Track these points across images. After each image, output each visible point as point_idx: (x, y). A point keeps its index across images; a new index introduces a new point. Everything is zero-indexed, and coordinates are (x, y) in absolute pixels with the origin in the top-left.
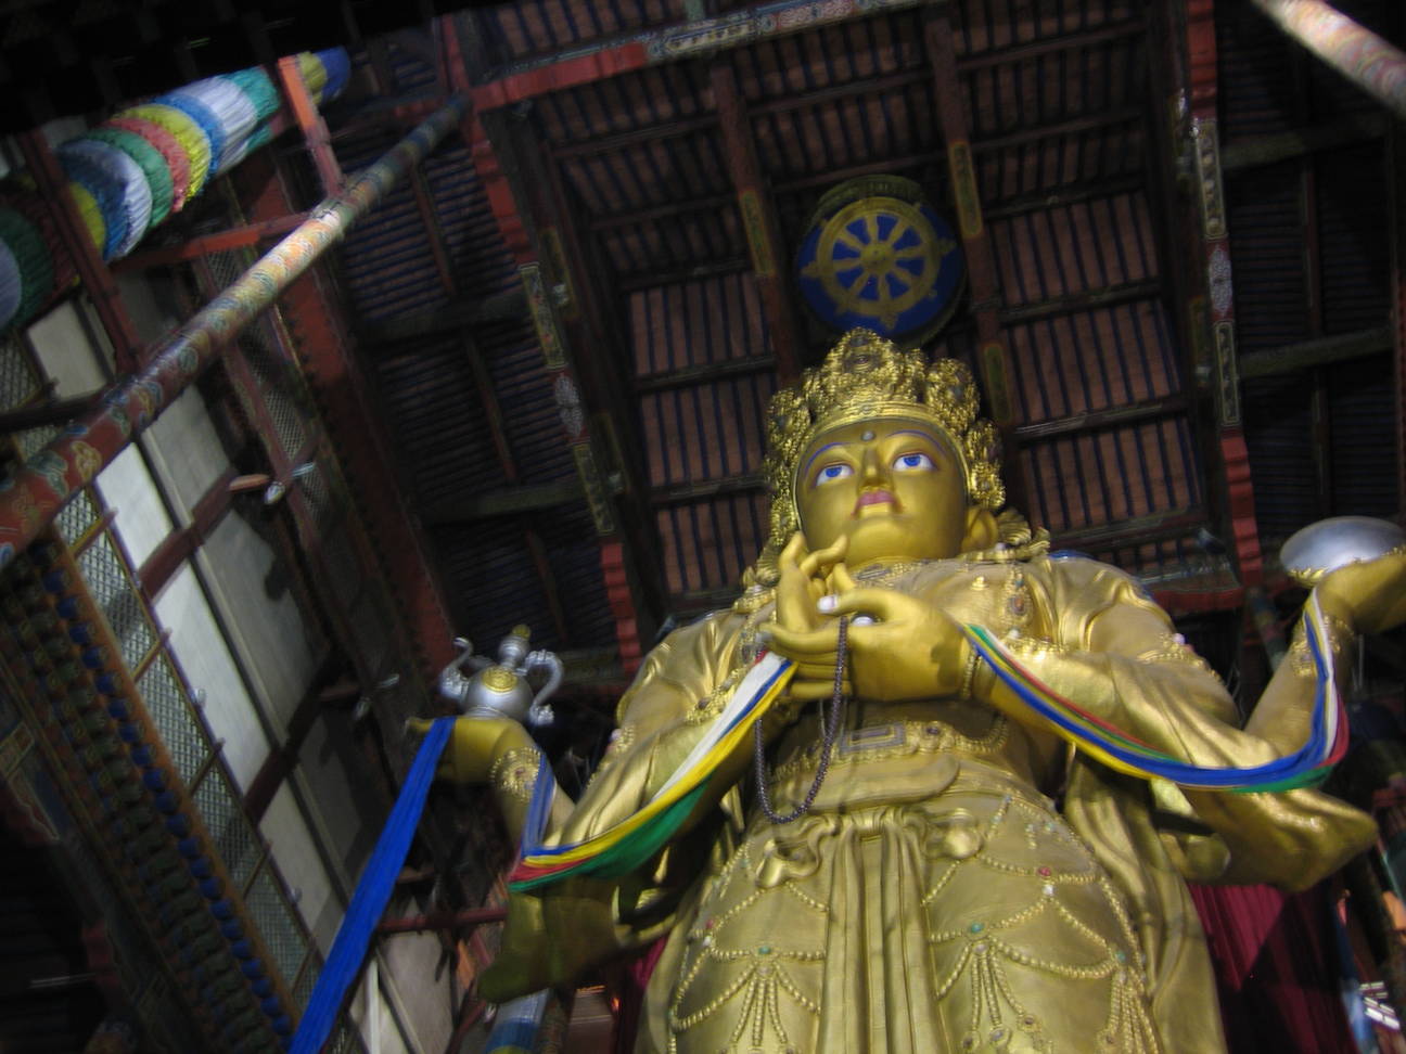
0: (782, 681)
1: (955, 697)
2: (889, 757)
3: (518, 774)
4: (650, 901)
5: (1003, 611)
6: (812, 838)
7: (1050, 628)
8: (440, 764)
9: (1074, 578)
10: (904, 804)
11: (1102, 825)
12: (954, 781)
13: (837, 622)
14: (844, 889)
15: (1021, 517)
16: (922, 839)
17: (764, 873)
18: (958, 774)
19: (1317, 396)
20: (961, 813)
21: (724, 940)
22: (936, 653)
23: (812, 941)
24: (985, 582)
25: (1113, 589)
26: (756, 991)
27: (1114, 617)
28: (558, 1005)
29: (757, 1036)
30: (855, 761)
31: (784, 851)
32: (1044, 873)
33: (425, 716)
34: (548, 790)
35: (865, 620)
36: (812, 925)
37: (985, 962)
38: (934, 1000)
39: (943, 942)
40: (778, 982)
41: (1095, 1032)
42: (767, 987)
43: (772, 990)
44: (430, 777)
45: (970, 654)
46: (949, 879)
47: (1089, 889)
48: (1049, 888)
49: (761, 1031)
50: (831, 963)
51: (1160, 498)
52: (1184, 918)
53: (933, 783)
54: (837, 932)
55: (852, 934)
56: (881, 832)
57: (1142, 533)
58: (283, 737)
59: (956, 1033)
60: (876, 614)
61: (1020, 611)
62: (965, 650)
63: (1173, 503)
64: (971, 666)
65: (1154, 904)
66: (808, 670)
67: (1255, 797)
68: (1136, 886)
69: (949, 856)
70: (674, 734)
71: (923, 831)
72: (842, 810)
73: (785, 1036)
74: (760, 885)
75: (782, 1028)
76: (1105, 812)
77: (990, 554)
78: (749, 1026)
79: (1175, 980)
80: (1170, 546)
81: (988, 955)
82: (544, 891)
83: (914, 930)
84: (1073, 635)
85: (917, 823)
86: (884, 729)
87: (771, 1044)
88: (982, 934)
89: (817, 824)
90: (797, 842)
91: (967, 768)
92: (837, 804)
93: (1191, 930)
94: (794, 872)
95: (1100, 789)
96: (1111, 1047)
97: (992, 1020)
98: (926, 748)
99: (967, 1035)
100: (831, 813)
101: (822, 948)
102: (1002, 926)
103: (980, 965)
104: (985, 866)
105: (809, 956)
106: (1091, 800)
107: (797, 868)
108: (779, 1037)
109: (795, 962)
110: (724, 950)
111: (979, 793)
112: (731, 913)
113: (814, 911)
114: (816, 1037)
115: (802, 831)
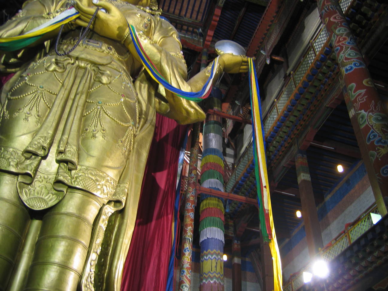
0: (74, 17)
1: (119, 42)
2: (96, 50)
4: (14, 61)
5: (141, 25)
6: (66, 63)
7: (151, 35)
9: (163, 25)
10: (94, 64)
11: (142, 90)
12: (110, 63)
13: (96, 8)
14: (69, 80)
15: (157, 3)
16: (95, 75)
17: (49, 67)
18: (111, 62)
19: (243, 9)
20: (108, 72)
21: (31, 80)
22: (119, 28)
23: (55, 89)
24: (141, 16)
25: (171, 33)
26: (35, 97)
27: (168, 40)
29: (31, 109)
30: (86, 47)
31: (57, 63)
32: (123, 96)
35: (104, 11)
36: (57, 86)
37: (98, 112)
38: (82, 116)
39: (90, 102)
40: (42, 97)
41: (119, 139)
42: (38, 97)
43: (39, 98)
45: (128, 33)
46: (98, 87)
47: (132, 104)
48: (122, 100)
49: (32, 108)
50: (58, 97)
51: (194, 16)
52: (152, 120)
53: (104, 62)
54: (63, 90)
55: (67, 92)
56: (85, 69)
57: (185, 22)
59: (84, 126)
60: (108, 10)
61: (146, 27)
62: (127, 30)
63: (197, 18)
64: (127, 36)
65: (147, 114)
66: (83, 17)
67: (182, 99)
68: (144, 108)
69: (101, 82)
70: (38, 19)
71: (96, 73)
72: (77, 59)
73: (39, 111)
74: (47, 69)
75: (38, 109)
76: (144, 87)
77: (145, 9)
78: (30, 105)
79: (144, 133)
80: (191, 29)
81: (100, 111)
83: (84, 97)
84: (156, 40)
85: (96, 70)
86: (97, 42)
87: (34, 112)
88: (101, 105)
89: (69, 59)
90: (61, 62)
91: (114, 61)
92: (76, 56)
93: (152, 124)
94: (57, 70)
95: (146, 81)
96: (121, 143)
97: (95, 126)
98: (106, 52)
99: (87, 128)
100: (74, 58)
101: (57, 92)
102: (107, 105)
103: (97, 112)
104: (109, 88)
105: (53, 93)
106: (142, 83)
107: (59, 69)
108: (37, 111)
109: (49, 93)
110: (30, 83)
111: (115, 69)
112: (36, 74)
113: (59, 82)
114: (47, 114)
115: (64, 60)
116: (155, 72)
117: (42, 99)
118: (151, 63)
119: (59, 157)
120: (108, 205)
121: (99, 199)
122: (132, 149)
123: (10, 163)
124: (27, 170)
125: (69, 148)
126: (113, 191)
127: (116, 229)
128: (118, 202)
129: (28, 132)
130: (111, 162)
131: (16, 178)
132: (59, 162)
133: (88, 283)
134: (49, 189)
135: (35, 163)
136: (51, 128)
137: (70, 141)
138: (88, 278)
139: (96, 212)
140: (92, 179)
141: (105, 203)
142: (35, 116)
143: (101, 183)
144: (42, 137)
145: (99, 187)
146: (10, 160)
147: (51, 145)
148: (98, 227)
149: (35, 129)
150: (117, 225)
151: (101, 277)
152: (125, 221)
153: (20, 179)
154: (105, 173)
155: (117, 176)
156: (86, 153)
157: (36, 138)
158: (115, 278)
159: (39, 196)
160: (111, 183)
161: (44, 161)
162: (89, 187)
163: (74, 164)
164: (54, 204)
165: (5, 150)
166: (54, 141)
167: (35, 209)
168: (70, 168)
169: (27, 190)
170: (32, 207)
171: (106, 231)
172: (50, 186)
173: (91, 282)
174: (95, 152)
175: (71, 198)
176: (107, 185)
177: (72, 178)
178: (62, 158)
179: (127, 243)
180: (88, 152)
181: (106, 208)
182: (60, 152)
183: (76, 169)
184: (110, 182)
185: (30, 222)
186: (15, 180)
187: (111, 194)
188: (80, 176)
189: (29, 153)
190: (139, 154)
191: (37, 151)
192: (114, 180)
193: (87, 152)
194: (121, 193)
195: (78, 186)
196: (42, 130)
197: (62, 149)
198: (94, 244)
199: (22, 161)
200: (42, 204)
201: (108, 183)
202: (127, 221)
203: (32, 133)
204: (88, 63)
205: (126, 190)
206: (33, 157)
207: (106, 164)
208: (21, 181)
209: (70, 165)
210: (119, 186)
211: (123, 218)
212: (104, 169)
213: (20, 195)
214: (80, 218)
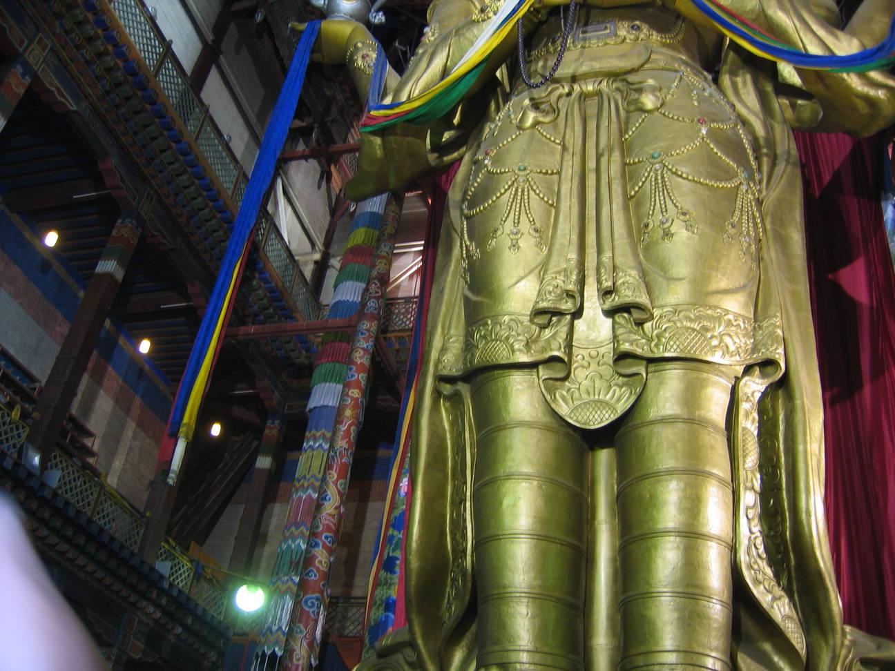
1: (651, 4)
2: (606, 44)
3: (363, 57)
4: (450, 137)
6: (553, 98)
8: (313, 52)
10: (614, 75)
11: (741, 91)
12: (647, 61)
14: (573, 130)
16: (624, 99)
17: (522, 120)
18: (650, 57)
20: (651, 82)
21: (496, 161)
23: (552, 163)
26: (516, 194)
28: (394, 203)
29: (516, 221)
30: (583, 47)
31: (536, 106)
32: (702, 122)
33: (301, 21)
34: (383, 68)
36: (552, 153)
37: (659, 177)
38: (627, 198)
39: (634, 163)
40: (530, 189)
41: (725, 221)
42: (523, 191)
43: (526, 193)
44: (307, 61)
46: (640, 124)
47: (729, 133)
48: (704, 132)
49: (519, 218)
50: (563, 176)
52: (789, 152)
53: (634, 62)
54: (568, 157)
55: (577, 159)
56: (599, 93)
58: (210, 37)
59: (639, 219)
65: (770, 142)
67: (845, 75)
68: (760, 131)
69: (642, 110)
70: (465, 30)
71: (625, 94)
72: (574, 79)
73: (533, 220)
74: (520, 128)
75: (532, 216)
76: (745, 83)
78: (512, 215)
79: (778, 190)
81: (662, 173)
82: (383, 132)
83: (616, 156)
85: (622, 88)
86: (603, 26)
87: (525, 225)
88: (659, 160)
89: (557, 88)
90: (544, 100)
91: (656, 53)
92: (570, 75)
93: (791, 160)
94: (541, 119)
95: (742, 68)
96: (733, 230)
97: (662, 212)
98: (631, 40)
99: (646, 220)
100: (567, 82)
101: (558, 166)
102: (672, 155)
103: (656, 179)
104: (663, 118)
105: (549, 172)
106: (736, 75)
107: (544, 116)
108: (531, 222)
109: (541, 175)
110: (497, 167)
111: (663, 69)
112: (501, 145)
113: (553, 144)
114: (552, 221)
115: (547, 93)
116: (758, 38)
117: (532, 193)
118: (743, 22)
119: (606, 303)
120: (746, 378)
121: (723, 369)
122: (761, 234)
123: (512, 346)
124: (551, 350)
125: (621, 278)
126: (748, 342)
127: (782, 427)
128: (767, 364)
129: (527, 271)
130: (724, 278)
131: (534, 373)
132: (610, 313)
133: (753, 560)
134: (608, 378)
135: (563, 331)
136: (571, 247)
137: (619, 261)
138: (749, 547)
139: (725, 399)
140: (694, 330)
141: (740, 376)
142: (529, 233)
143: (716, 334)
144: (559, 273)
145: (715, 342)
146: (511, 340)
147: (582, 282)
148: (740, 431)
149: (540, 259)
150: (781, 417)
151: (779, 539)
152: (798, 402)
153: (543, 372)
154: (716, 307)
155: (746, 305)
156: (661, 276)
157: (548, 277)
158: (811, 536)
159: (592, 397)
160: (739, 325)
161: (579, 323)
162: (692, 348)
163: (643, 308)
164: (628, 405)
165: (495, 323)
166: (586, 272)
167: (593, 427)
168: (640, 319)
169: (565, 393)
170: (585, 424)
171: (759, 435)
172: (607, 371)
173: (759, 556)
174: (682, 268)
175: (661, 383)
176: (732, 334)
177: (650, 340)
178: (614, 304)
179: (817, 452)
180: (665, 273)
181: (745, 385)
182: (606, 293)
183: (652, 317)
184: (735, 324)
185: (590, 457)
186: (534, 379)
187: (747, 350)
188: (665, 329)
189: (544, 315)
190: (782, 242)
191: (558, 306)
192: (744, 318)
193: (663, 274)
194: (769, 343)
195: (667, 355)
196: (554, 257)
197: (608, 284)
198: (742, 473)
199: (535, 335)
200: (604, 412)
201: (733, 328)
202: (803, 402)
203: (537, 271)
204: (600, 79)
205: (779, 332)
206: (554, 319)
207: (714, 286)
208: (547, 377)
209: (636, 314)
210: (760, 327)
211: (790, 397)
212: (713, 300)
213: (553, 406)
214: (693, 421)
